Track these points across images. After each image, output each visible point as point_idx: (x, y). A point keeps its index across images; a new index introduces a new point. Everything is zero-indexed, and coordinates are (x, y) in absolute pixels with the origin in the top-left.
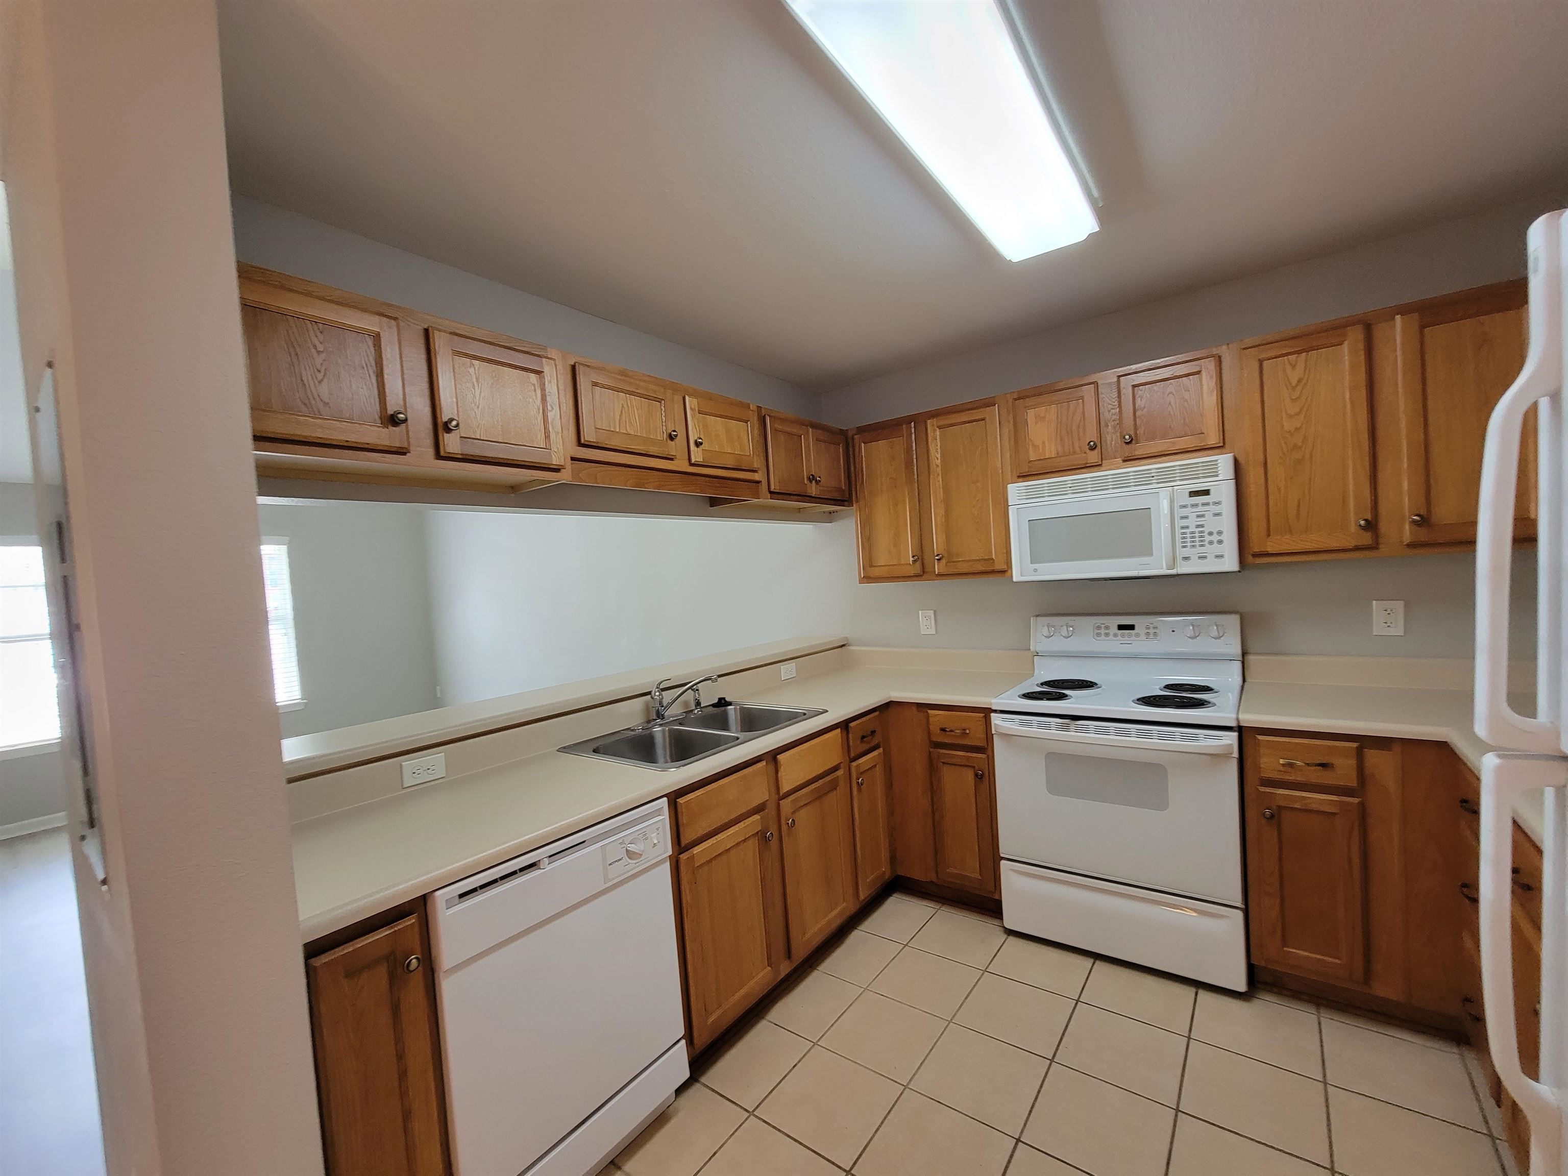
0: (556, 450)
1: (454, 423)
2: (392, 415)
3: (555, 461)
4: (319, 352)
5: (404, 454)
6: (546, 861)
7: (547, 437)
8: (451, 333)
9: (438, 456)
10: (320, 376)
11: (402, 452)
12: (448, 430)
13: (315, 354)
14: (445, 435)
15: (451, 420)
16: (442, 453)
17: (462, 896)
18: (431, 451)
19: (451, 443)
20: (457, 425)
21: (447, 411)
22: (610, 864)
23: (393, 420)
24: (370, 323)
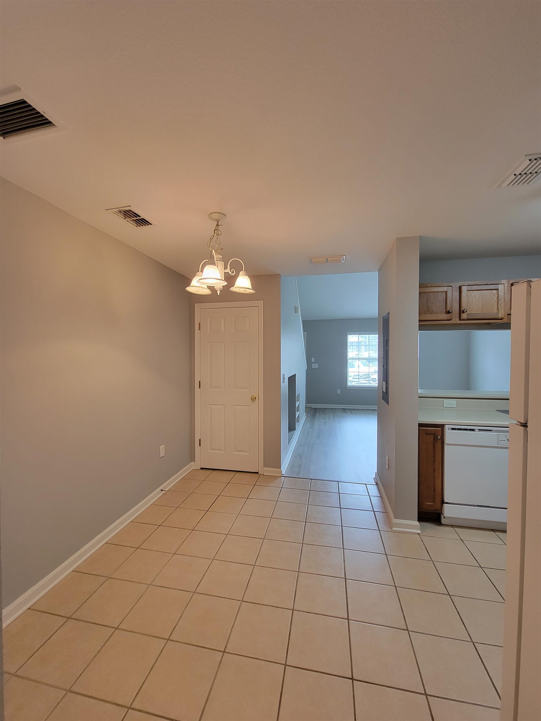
0: (501, 313)
1: (465, 310)
2: (448, 311)
3: (500, 316)
4: (432, 299)
5: (451, 320)
6: (477, 430)
7: (498, 309)
8: (467, 285)
9: (460, 320)
10: (432, 305)
11: (450, 320)
12: (464, 313)
13: (431, 300)
14: (463, 314)
15: (464, 310)
16: (461, 319)
17: (452, 429)
18: (458, 319)
19: (464, 316)
20: (466, 311)
21: (464, 307)
22: (500, 440)
23: (449, 312)
24: (445, 289)
